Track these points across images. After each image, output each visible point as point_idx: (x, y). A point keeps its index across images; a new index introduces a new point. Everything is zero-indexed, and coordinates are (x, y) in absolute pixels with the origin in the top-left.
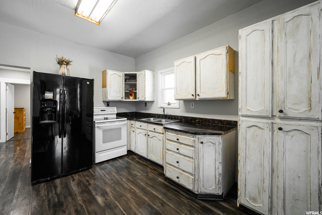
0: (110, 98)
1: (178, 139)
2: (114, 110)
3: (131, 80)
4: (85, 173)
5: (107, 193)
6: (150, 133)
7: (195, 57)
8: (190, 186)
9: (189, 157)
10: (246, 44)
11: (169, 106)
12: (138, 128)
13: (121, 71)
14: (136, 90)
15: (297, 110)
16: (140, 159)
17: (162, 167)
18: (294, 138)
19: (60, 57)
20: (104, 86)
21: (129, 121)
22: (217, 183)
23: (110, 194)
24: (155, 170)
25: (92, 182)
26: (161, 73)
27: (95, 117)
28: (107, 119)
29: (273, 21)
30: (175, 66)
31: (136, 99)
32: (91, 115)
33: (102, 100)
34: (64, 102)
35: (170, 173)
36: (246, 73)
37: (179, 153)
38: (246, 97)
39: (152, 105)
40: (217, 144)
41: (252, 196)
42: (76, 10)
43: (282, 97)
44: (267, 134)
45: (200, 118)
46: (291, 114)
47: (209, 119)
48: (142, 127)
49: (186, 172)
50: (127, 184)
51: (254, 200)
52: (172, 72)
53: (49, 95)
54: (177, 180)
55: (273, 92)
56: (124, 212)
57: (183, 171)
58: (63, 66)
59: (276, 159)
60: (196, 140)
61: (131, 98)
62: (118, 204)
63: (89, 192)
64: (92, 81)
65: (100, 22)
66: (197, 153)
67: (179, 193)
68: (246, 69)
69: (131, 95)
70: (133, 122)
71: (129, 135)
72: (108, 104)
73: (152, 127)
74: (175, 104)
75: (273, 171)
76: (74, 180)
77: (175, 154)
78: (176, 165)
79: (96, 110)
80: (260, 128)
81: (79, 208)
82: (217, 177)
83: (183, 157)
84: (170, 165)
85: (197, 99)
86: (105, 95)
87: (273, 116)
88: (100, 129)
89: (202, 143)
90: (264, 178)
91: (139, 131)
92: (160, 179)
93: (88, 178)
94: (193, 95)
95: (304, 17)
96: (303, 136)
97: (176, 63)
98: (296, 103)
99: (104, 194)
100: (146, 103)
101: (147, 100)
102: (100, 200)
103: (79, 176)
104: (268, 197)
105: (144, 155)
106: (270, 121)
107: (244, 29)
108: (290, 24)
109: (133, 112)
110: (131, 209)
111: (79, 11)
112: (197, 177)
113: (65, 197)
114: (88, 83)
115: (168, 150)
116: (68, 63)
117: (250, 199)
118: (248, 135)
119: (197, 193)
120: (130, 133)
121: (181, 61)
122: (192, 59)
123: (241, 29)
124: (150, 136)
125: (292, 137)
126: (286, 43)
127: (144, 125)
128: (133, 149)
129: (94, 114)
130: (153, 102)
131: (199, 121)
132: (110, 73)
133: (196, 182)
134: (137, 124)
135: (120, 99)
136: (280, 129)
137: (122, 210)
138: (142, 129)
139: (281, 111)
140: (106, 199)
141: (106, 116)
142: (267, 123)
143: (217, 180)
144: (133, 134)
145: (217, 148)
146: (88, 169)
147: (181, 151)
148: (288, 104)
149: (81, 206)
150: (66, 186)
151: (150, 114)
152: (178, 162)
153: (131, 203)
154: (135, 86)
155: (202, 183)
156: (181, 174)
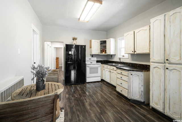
0: (93, 53)
1: (121, 73)
2: (95, 59)
3: (103, 43)
4: (82, 85)
6: (111, 70)
7: (134, 32)
8: (126, 95)
9: (126, 81)
10: (153, 26)
11: (123, 57)
12: (106, 68)
13: (98, 40)
14: (106, 49)
15: (175, 59)
16: (107, 84)
17: (115, 87)
18: (174, 73)
19: (73, 37)
20: (91, 47)
21: (102, 65)
22: (140, 95)
24: (113, 89)
25: (85, 88)
26: (120, 39)
27: (86, 62)
28: (92, 63)
29: (165, 15)
30: (125, 36)
31: (106, 53)
32: (85, 61)
33: (90, 54)
34: (75, 55)
35: (118, 89)
36: (153, 41)
37: (122, 79)
38: (153, 53)
39: (114, 57)
40: (140, 76)
41: (156, 102)
42: (79, 19)
43: (168, 53)
44: (162, 71)
45: (139, 64)
46: (172, 61)
47: (144, 65)
48: (108, 68)
49: (125, 88)
50: (99, 91)
51: (157, 104)
52: (123, 39)
53: (70, 53)
54: (121, 92)
55: (165, 51)
57: (124, 88)
58: (75, 40)
59: (166, 83)
60: (129, 73)
61: (104, 53)
63: (84, 91)
64: (85, 46)
65: (88, 22)
66: (129, 79)
67: (122, 98)
68: (153, 39)
69: (104, 51)
70: (104, 65)
71: (102, 72)
72: (92, 56)
73: (112, 67)
74: (127, 56)
75: (165, 90)
76: (78, 86)
77: (120, 80)
78: (121, 85)
79: (87, 58)
80: (159, 68)
81: (80, 94)
82: (140, 92)
83: (124, 81)
84: (118, 85)
85: (135, 54)
86: (91, 51)
87: (165, 62)
88: (89, 67)
89: (132, 75)
90: (161, 93)
91: (107, 69)
92: (114, 92)
93: (83, 87)
94: (133, 51)
95: (178, 13)
96: (178, 72)
97: (125, 35)
98: (175, 56)
99: (89, 92)
100: (112, 56)
101: (111, 54)
102: (87, 93)
103: (80, 85)
104: (162, 102)
105: (109, 81)
106: (163, 65)
107: (152, 19)
108: (172, 17)
109: (105, 61)
111: (80, 20)
112: (129, 91)
113: (76, 90)
114: (84, 47)
115: (118, 78)
116: (76, 39)
117: (155, 104)
118: (154, 72)
119: (129, 98)
120: (102, 70)
121: (127, 33)
122: (132, 32)
123: (151, 19)
124: (111, 72)
125: (173, 72)
126: (170, 26)
127: (109, 67)
128: (104, 79)
129: (86, 60)
130: (115, 55)
131: (139, 66)
132: (93, 41)
133: (129, 93)
134: (106, 66)
135: (98, 53)
136: (167, 69)
138: (108, 69)
139: (167, 60)
140: (90, 94)
141: (91, 62)
142: (162, 66)
143: (140, 94)
144: (104, 71)
145: (140, 78)
146: (83, 84)
147: (123, 78)
148: (171, 56)
149: (81, 94)
150: (76, 88)
151: (114, 61)
152: (121, 84)
154: (105, 47)
155: (132, 94)
156: (123, 89)
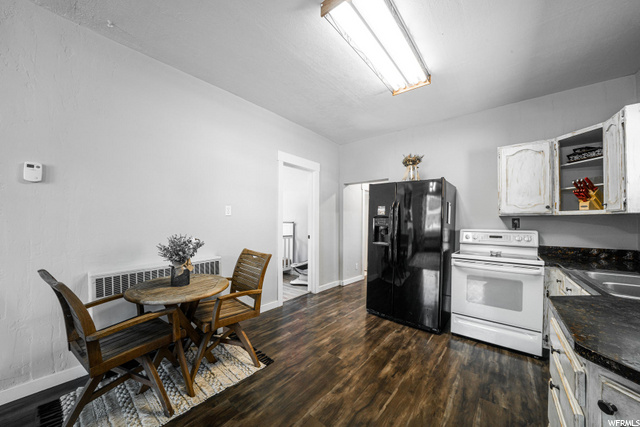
2: (529, 239)
3: (587, 151)
5: (405, 372)
23: (407, 377)
25: (411, 348)
50: (449, 393)
53: (381, 210)
56: (385, 407)
58: (409, 167)
61: (585, 204)
62: (394, 393)
63: (391, 354)
65: (429, 80)
72: (516, 222)
76: (399, 332)
79: (480, 233)
88: (465, 271)
93: (414, 341)
99: (400, 370)
102: (388, 369)
103: (411, 332)
110: (397, 415)
132: (506, 152)
137: (388, 402)
140: (393, 376)
153: (410, 411)
